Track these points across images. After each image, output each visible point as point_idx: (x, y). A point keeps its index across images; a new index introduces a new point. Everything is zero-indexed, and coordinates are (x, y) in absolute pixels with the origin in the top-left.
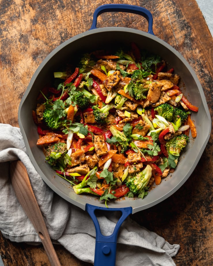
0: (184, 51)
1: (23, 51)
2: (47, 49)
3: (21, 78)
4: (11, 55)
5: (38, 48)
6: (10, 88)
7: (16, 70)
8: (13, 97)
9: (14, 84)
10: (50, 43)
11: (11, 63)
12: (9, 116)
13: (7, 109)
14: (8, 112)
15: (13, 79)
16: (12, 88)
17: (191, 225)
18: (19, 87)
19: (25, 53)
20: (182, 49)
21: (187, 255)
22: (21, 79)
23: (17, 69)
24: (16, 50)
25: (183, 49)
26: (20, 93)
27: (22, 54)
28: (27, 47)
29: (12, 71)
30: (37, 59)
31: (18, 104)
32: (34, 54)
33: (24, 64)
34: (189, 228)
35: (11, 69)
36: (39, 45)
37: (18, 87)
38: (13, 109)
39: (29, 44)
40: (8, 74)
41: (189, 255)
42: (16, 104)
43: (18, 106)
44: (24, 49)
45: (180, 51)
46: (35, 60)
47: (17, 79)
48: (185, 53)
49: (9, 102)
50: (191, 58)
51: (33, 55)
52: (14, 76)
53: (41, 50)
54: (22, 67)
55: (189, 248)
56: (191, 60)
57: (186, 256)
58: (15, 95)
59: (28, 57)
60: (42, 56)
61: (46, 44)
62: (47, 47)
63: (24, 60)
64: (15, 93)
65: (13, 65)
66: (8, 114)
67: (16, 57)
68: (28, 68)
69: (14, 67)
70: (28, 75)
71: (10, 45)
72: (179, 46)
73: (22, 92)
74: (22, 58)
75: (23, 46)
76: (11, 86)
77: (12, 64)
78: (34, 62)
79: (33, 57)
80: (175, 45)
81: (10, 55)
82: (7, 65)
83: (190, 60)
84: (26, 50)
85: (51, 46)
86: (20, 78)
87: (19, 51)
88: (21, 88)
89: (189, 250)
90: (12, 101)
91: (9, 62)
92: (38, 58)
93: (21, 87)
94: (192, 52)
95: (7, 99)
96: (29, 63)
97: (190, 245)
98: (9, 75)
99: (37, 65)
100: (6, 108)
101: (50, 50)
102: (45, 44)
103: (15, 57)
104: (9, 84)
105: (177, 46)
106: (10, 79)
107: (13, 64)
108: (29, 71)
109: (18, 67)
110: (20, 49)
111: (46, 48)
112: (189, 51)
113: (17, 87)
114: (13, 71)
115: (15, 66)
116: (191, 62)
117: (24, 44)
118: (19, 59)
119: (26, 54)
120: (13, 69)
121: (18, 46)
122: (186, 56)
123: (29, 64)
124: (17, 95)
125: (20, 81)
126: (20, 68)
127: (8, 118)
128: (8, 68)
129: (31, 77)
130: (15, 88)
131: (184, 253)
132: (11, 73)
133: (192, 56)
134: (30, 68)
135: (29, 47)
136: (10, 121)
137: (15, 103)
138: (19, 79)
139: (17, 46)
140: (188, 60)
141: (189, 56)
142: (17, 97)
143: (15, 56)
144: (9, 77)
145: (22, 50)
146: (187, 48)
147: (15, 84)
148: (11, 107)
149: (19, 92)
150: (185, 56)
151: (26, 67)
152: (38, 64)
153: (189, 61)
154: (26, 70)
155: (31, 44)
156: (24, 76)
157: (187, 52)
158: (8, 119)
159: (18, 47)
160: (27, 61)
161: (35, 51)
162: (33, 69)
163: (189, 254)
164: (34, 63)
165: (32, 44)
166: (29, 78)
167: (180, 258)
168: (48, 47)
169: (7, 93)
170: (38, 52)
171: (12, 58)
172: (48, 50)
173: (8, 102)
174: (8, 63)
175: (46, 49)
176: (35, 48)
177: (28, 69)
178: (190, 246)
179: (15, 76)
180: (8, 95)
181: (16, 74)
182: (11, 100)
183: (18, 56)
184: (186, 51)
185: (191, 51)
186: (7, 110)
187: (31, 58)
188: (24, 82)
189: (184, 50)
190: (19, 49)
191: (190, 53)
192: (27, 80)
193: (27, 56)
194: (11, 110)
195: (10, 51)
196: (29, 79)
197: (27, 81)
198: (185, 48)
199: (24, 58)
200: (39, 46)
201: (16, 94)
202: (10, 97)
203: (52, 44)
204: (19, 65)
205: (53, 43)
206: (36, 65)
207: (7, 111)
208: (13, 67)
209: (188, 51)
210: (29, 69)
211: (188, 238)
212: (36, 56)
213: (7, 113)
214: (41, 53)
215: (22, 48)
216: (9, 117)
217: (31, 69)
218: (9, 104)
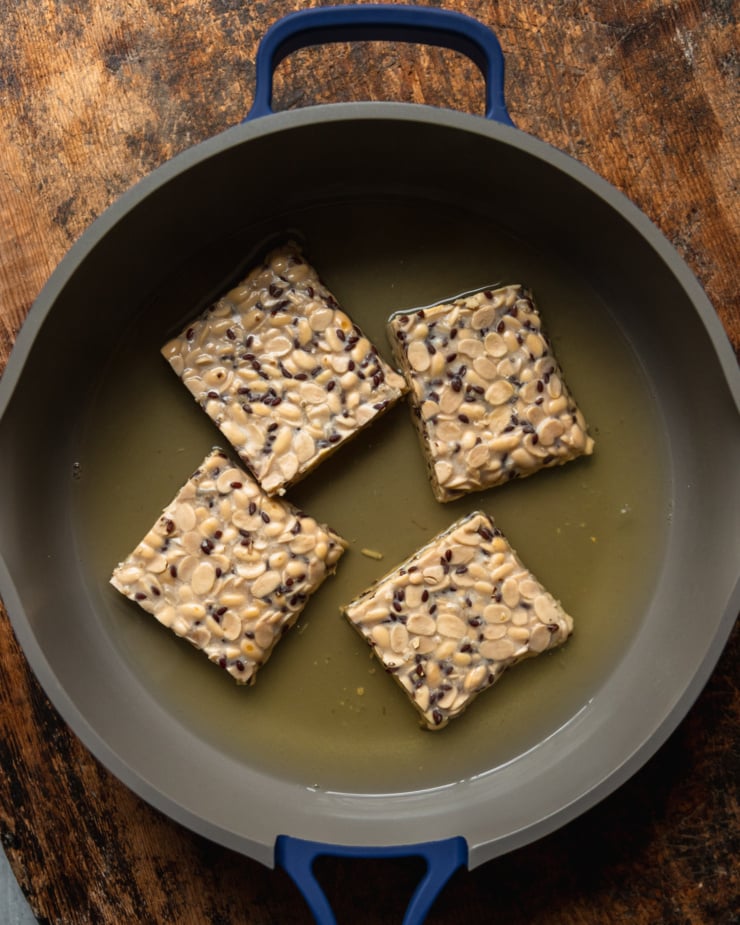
0: (702, 27)
1: (68, 37)
2: (162, 27)
3: (60, 143)
4: (17, 52)
5: (124, 26)
6: (20, 185)
7: (39, 113)
8: (32, 219)
9: (34, 166)
10: (172, 4)
11: (21, 85)
12: (19, 294)
13: (10, 267)
14: (14, 277)
15: (29, 147)
16: (28, 183)
17: (731, 707)
18: (54, 181)
19: (74, 43)
20: (692, 20)
21: (717, 827)
22: (63, 149)
23: (45, 110)
24: (40, 30)
25: (697, 18)
26: (61, 202)
27: (63, 50)
28: (83, 19)
29: (26, 117)
30: (122, 67)
31: (50, 247)
32: (110, 46)
33: (72, 87)
34: (724, 722)
35: (22, 106)
36: (131, 11)
37: (49, 180)
38: (33, 268)
39: (90, 9)
40: (9, 126)
41: (726, 826)
42: (45, 245)
43: (51, 254)
44: (70, 27)
45: (684, 28)
46: (115, 70)
47: (44, 146)
48: (706, 37)
49: (18, 237)
50: (729, 55)
51: (107, 51)
52: (35, 135)
53: (139, 33)
54: (66, 101)
55: (725, 796)
56: (728, 62)
57: (712, 829)
58: (39, 210)
59: (87, 61)
60: (141, 54)
61: (158, 9)
62: (161, 20)
63: (70, 71)
64: (40, 205)
65: (29, 91)
66: (13, 285)
67: (41, 60)
68: (89, 104)
69: (32, 98)
70: (90, 132)
71: (13, 11)
72: (680, 7)
73: (67, 199)
74: (65, 63)
75: (65, 15)
76: (21, 177)
77: (25, 89)
78: (113, 78)
79: (107, 58)
80: (666, 6)
81: (15, 54)
82: (7, 93)
83: (725, 64)
84: (79, 34)
85: (176, 16)
86: (56, 143)
87: (48, 34)
88: (63, 183)
89: (724, 807)
90: (28, 234)
91: (12, 78)
92: (126, 64)
93: (62, 179)
94: (733, 31)
95: (6, 227)
96: (92, 84)
97: (727, 785)
98: (12, 133)
99: (125, 92)
100: (5, 261)
101: (173, 31)
102: (155, 8)
103: (36, 60)
104: (15, 167)
105: (673, 7)
106: (16, 148)
107: (28, 88)
108: (91, 117)
109: (48, 101)
110: (54, 29)
111: (156, 23)
112: (721, 26)
113: (46, 181)
114: (30, 114)
115: (36, 97)
116: (731, 70)
117: (71, 8)
118: (51, 69)
119: (79, 49)
120: (27, 108)
121: (48, 16)
122: (709, 47)
123: (90, 89)
124: (45, 212)
125: (57, 157)
126: (56, 102)
127: (15, 304)
128: (8, 104)
129: (99, 141)
130: (37, 184)
131: (706, 817)
132: (22, 124)
133: (733, 46)
134: (95, 102)
135: (90, 20)
136: (21, 313)
137: (41, 243)
138: (53, 147)
139: (42, 14)
140: (718, 63)
141: (723, 45)
142: (49, 220)
143: (34, 56)
144: (12, 139)
145: (61, 33)
146: (713, 14)
147: (37, 165)
148: (23, 258)
149: (55, 197)
150: (705, 46)
151: (79, 99)
152: (126, 87)
153: (722, 65)
154: (79, 113)
155: (97, 8)
156: (73, 136)
157: (713, 32)
158: (13, 307)
159: (44, 21)
160: (82, 76)
161: (114, 36)
162: (106, 106)
163: (726, 821)
164: (110, 84)
165: (101, 6)
166: (94, 143)
167: (690, 836)
168: (166, 19)
169: (5, 205)
170: (128, 39)
171: (23, 63)
172: (166, 31)
173: (10, 237)
174: (10, 84)
175: (159, 26)
176: (115, 25)
177: (87, 106)
178: (730, 791)
179: (38, 137)
180: (13, 211)
181: (40, 128)
182: (22, 230)
183: (47, 55)
184: (712, 26)
185: (730, 25)
186: (8, 270)
187: (99, 66)
188: (74, 160)
189: (701, 23)
190: (50, 30)
191: (727, 36)
192: (87, 151)
193: (83, 55)
194: (23, 270)
195: (14, 36)
196: (93, 147)
197: (84, 154)
198: (705, 15)
199: (71, 65)
200: (131, 17)
201: (43, 207)
202: (21, 218)
203: (180, 6)
204: (51, 92)
205: (185, 4)
206: (121, 94)
207: (10, 275)
208: (30, 101)
209: (717, 28)
210: (91, 106)
211: (720, 759)
212: (119, 56)
213: (11, 280)
214: (140, 43)
215: (62, 25)
216: (16, 296)
217: (99, 106)
218: (16, 245)
